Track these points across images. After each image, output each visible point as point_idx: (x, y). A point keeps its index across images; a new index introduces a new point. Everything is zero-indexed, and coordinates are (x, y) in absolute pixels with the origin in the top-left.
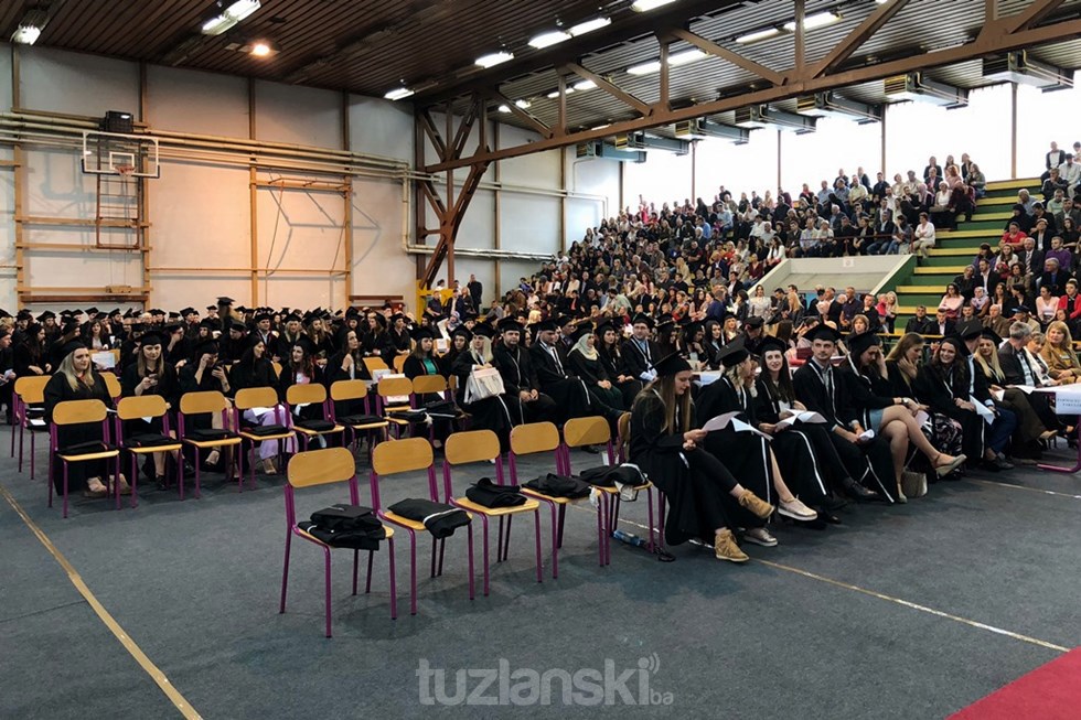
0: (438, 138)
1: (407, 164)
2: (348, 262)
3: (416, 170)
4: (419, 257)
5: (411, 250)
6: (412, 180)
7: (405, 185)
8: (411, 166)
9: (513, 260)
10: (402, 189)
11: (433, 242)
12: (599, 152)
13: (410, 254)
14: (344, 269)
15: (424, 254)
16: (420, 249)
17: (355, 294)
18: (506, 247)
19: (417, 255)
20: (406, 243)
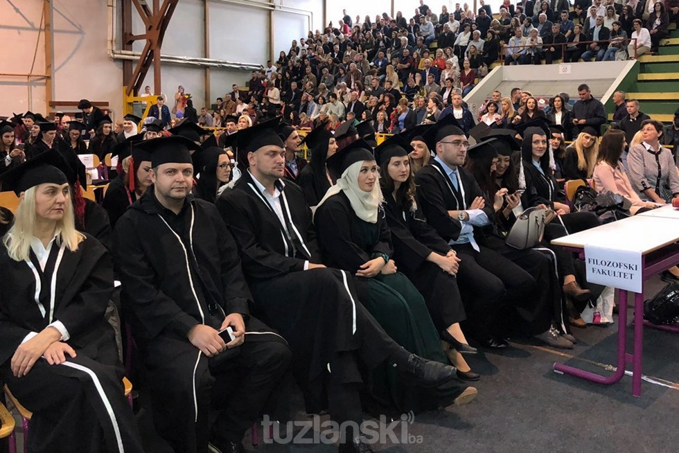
2: (49, 66)
4: (126, 63)
5: (116, 56)
9: (223, 68)
11: (139, 48)
13: (116, 60)
14: (43, 73)
15: (131, 61)
16: (126, 55)
17: (57, 99)
18: (215, 56)
19: (124, 61)
20: (111, 48)
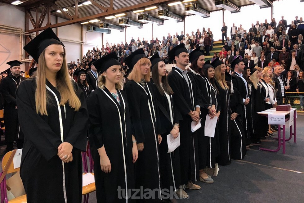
0: (33, 20)
1: (21, 29)
3: (25, 31)
4: (26, 63)
5: (23, 61)
6: (23, 35)
7: (21, 37)
8: (23, 30)
10: (20, 38)
12: (94, 29)
15: (28, 62)
16: (27, 60)
